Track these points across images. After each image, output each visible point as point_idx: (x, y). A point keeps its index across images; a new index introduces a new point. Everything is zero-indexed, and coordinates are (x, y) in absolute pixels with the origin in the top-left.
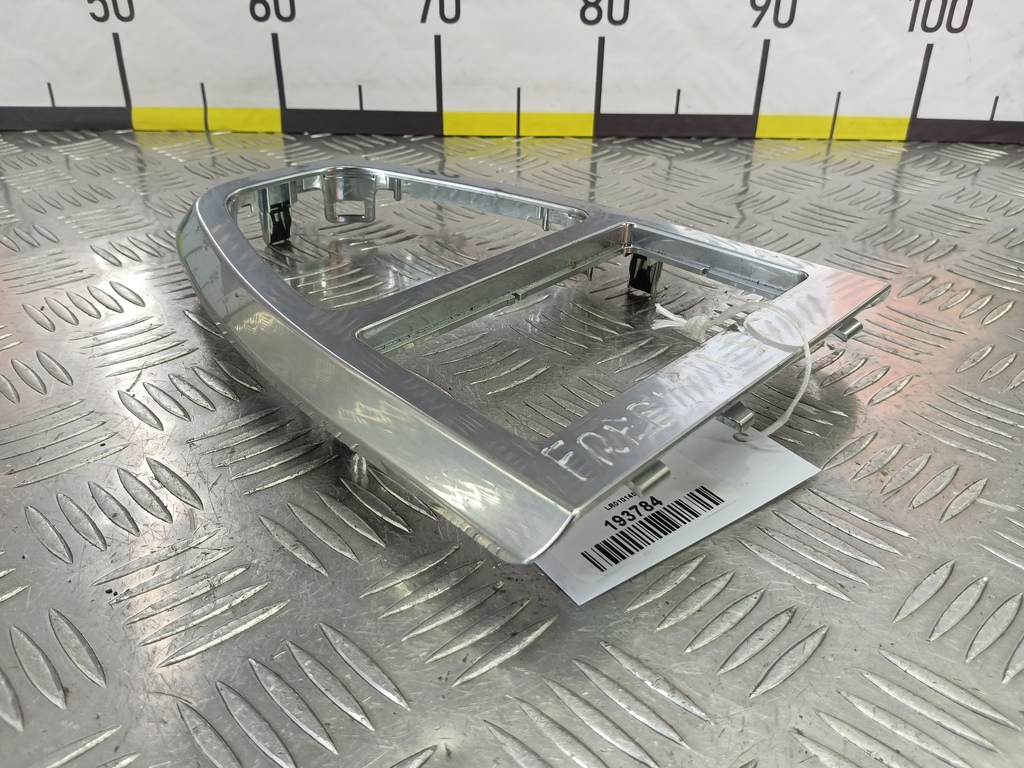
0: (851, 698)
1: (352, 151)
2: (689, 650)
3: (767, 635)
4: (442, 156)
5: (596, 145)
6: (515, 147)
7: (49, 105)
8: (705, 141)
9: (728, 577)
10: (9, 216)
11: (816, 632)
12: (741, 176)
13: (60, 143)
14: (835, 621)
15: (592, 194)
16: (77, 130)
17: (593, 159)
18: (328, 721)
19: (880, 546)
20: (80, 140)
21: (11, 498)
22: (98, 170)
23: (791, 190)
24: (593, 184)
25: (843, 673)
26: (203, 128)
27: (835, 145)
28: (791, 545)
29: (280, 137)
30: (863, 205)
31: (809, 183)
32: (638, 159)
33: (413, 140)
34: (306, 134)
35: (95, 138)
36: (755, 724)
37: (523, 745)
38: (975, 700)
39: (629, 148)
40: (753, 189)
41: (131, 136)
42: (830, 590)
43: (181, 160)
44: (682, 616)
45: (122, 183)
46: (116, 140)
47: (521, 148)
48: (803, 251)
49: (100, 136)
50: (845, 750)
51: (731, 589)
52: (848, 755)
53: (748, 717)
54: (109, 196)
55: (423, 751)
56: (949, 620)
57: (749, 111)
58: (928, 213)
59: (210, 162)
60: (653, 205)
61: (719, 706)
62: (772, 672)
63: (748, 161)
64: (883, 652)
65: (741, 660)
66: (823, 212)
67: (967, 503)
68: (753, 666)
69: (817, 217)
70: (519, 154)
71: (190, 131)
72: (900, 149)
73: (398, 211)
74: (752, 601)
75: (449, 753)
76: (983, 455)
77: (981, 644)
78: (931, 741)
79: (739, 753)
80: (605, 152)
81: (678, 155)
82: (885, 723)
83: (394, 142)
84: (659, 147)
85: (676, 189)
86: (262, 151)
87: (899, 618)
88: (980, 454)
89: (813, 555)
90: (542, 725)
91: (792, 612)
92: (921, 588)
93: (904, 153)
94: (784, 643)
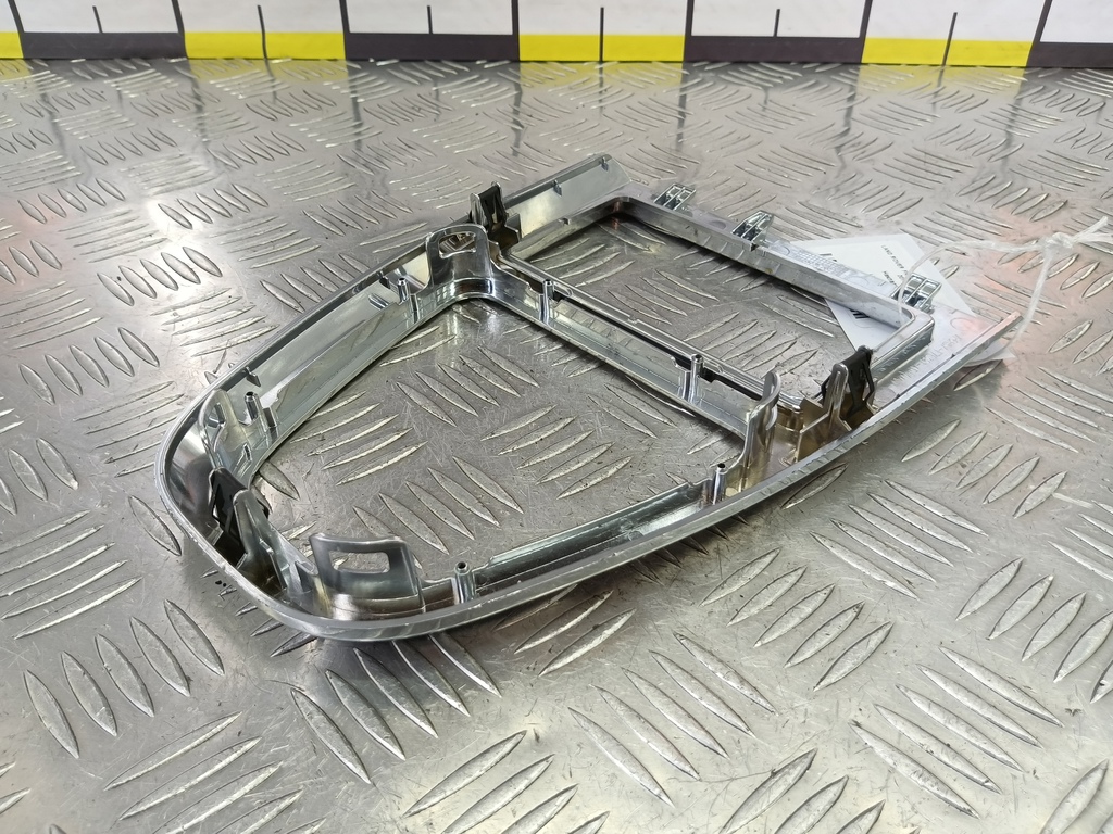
0: (909, 694)
1: (421, 81)
2: (759, 644)
3: (833, 630)
4: (518, 87)
5: (685, 72)
6: (598, 75)
7: (97, 31)
8: (805, 67)
9: (800, 572)
10: (70, 168)
11: (881, 628)
12: (844, 112)
13: (112, 75)
14: (900, 619)
15: (680, 136)
16: (127, 58)
17: (683, 90)
18: (428, 707)
19: (951, 542)
20: (132, 72)
21: (114, 487)
22: (156, 110)
23: (896, 130)
24: (681, 122)
25: (903, 669)
26: (262, 56)
27: (948, 71)
28: (864, 540)
29: (343, 63)
30: (972, 150)
31: (916, 122)
32: (732, 89)
33: (486, 66)
34: (372, 60)
35: (147, 68)
36: (817, 716)
37: (604, 732)
38: (1027, 698)
39: (723, 76)
40: (856, 129)
41: (186, 66)
42: (899, 587)
43: (241, 97)
44: (754, 611)
45: (179, 126)
46: (170, 71)
47: (604, 76)
48: (903, 207)
49: (152, 67)
50: (899, 743)
51: (802, 584)
52: (902, 747)
53: (811, 709)
54: (171, 143)
55: (514, 736)
56: (1012, 618)
57: (856, 34)
58: (1041, 161)
59: (270, 99)
60: (745, 149)
61: (784, 698)
62: (836, 666)
63: (852, 94)
64: (943, 650)
65: (807, 655)
66: (928, 159)
67: (1043, 498)
68: (819, 660)
69: (921, 165)
70: (601, 85)
71: (247, 59)
72: (1018, 78)
73: (473, 159)
74: (822, 596)
75: (537, 738)
76: (1066, 446)
77: (1039, 643)
78: (980, 736)
79: (800, 742)
80: (696, 81)
81: (775, 85)
82: (939, 717)
83: (466, 69)
84: (756, 74)
85: (771, 130)
86: (327, 83)
87: (962, 616)
88: (1062, 444)
89: (884, 551)
90: (622, 713)
91: (859, 608)
92: (987, 586)
93: (1023, 83)
94: (850, 638)
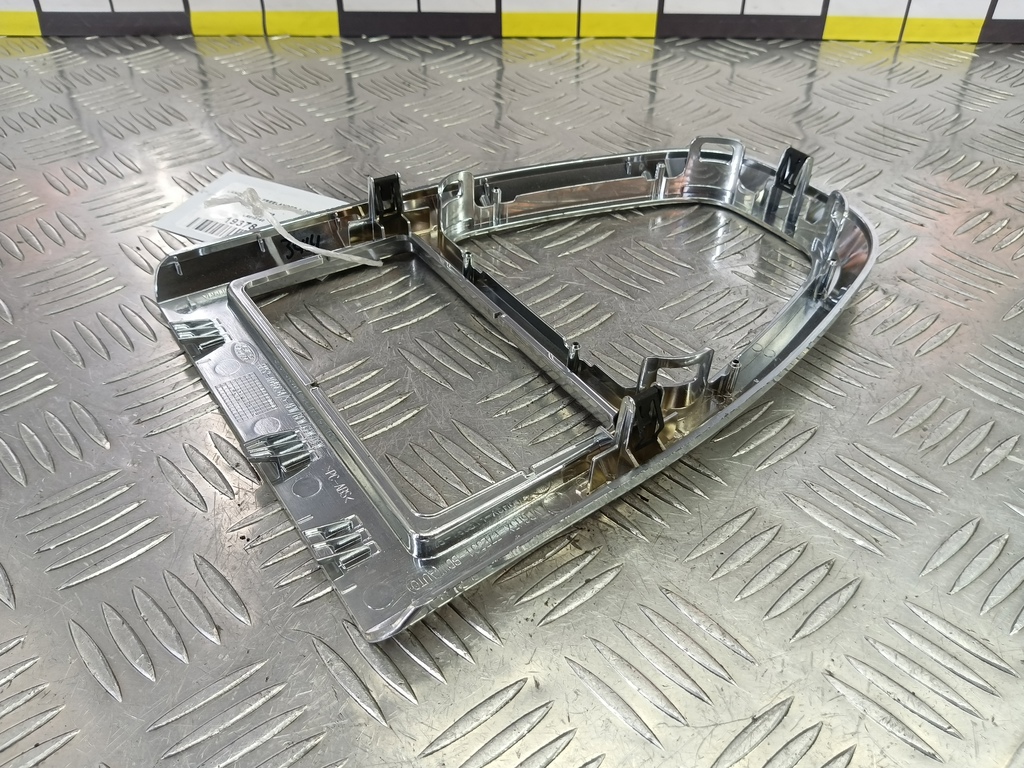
0: (877, 645)
1: (411, 57)
2: (739, 598)
3: (807, 585)
4: (500, 62)
5: (657, 48)
6: (575, 51)
7: (109, 10)
8: (770, 43)
9: (775, 530)
10: (89, 142)
11: (850, 584)
12: (805, 87)
13: (124, 52)
14: (868, 575)
15: (651, 110)
16: (137, 35)
17: (654, 65)
18: (437, 655)
19: (914, 502)
20: (142, 49)
21: (143, 448)
22: (166, 86)
23: (856, 105)
24: (653, 95)
25: (872, 622)
26: (262, 33)
27: (903, 47)
28: (834, 500)
29: (338, 40)
30: (927, 124)
31: (874, 97)
32: (702, 64)
33: (471, 43)
34: (364, 37)
35: (156, 45)
36: (793, 666)
37: (599, 680)
38: (985, 650)
39: (693, 52)
40: (817, 103)
41: (191, 42)
42: (866, 545)
43: (244, 73)
44: (733, 567)
45: (187, 102)
46: (177, 48)
47: (581, 51)
48: (864, 179)
49: (161, 43)
50: (868, 691)
51: (777, 542)
52: (870, 695)
53: (787, 659)
54: (182, 118)
55: (516, 683)
56: (970, 575)
57: (818, 12)
58: (992, 135)
59: (269, 75)
60: (716, 122)
61: (764, 650)
62: (811, 620)
63: (814, 69)
64: (908, 604)
65: (784, 609)
66: (887, 132)
67: (998, 460)
68: (794, 613)
69: (880, 138)
70: (578, 60)
71: (248, 36)
72: (969, 54)
73: (462, 133)
74: (796, 553)
75: (537, 685)
76: (1019, 410)
77: (995, 598)
78: (943, 685)
79: (778, 690)
80: (668, 56)
81: (742, 60)
82: (905, 667)
83: (452, 45)
84: (724, 50)
85: (739, 104)
86: (323, 60)
87: (926, 572)
88: (1016, 409)
89: (853, 511)
90: (614, 663)
91: (830, 565)
92: (948, 545)
93: (974, 59)
94: (822, 593)
